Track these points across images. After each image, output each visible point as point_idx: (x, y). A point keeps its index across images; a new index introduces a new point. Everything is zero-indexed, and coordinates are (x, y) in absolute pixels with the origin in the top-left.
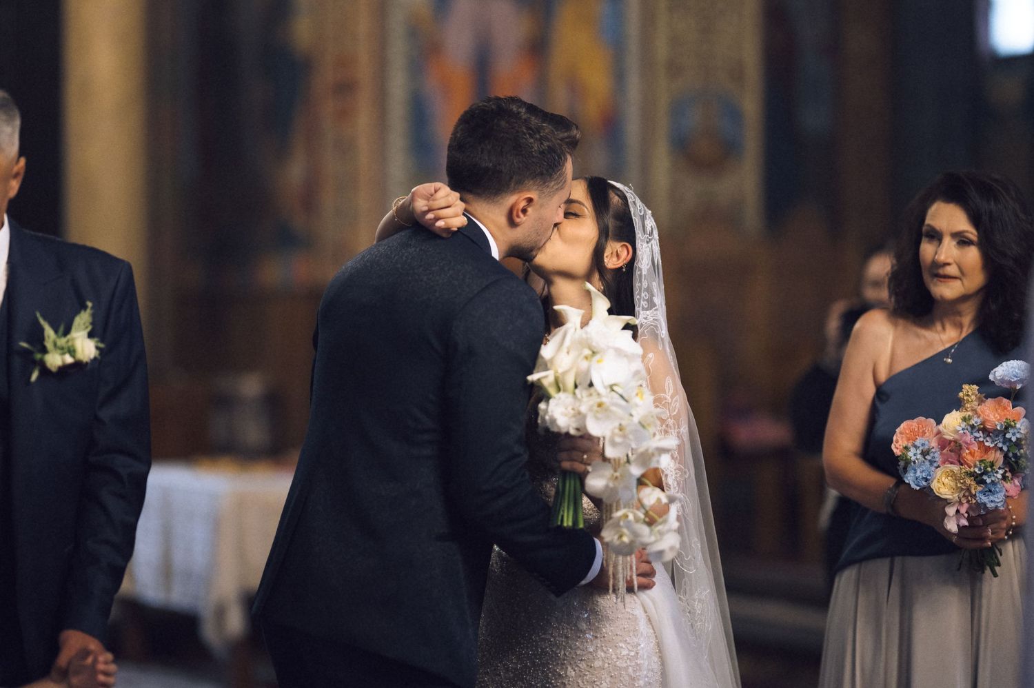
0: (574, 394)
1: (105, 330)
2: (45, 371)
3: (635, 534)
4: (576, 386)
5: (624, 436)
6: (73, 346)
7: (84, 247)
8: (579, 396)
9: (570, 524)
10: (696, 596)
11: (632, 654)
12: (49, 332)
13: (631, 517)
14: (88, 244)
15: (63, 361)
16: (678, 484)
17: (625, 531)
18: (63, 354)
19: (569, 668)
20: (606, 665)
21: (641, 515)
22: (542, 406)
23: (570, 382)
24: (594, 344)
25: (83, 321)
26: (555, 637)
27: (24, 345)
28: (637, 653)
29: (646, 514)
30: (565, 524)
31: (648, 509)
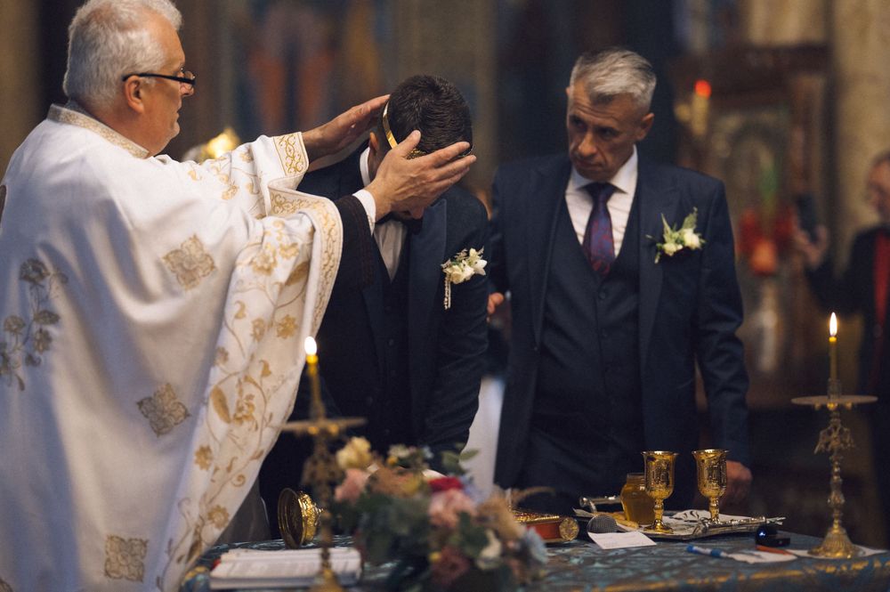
6: (683, 238)
15: (676, 248)
18: (677, 243)
25: (690, 221)
27: (649, 237)
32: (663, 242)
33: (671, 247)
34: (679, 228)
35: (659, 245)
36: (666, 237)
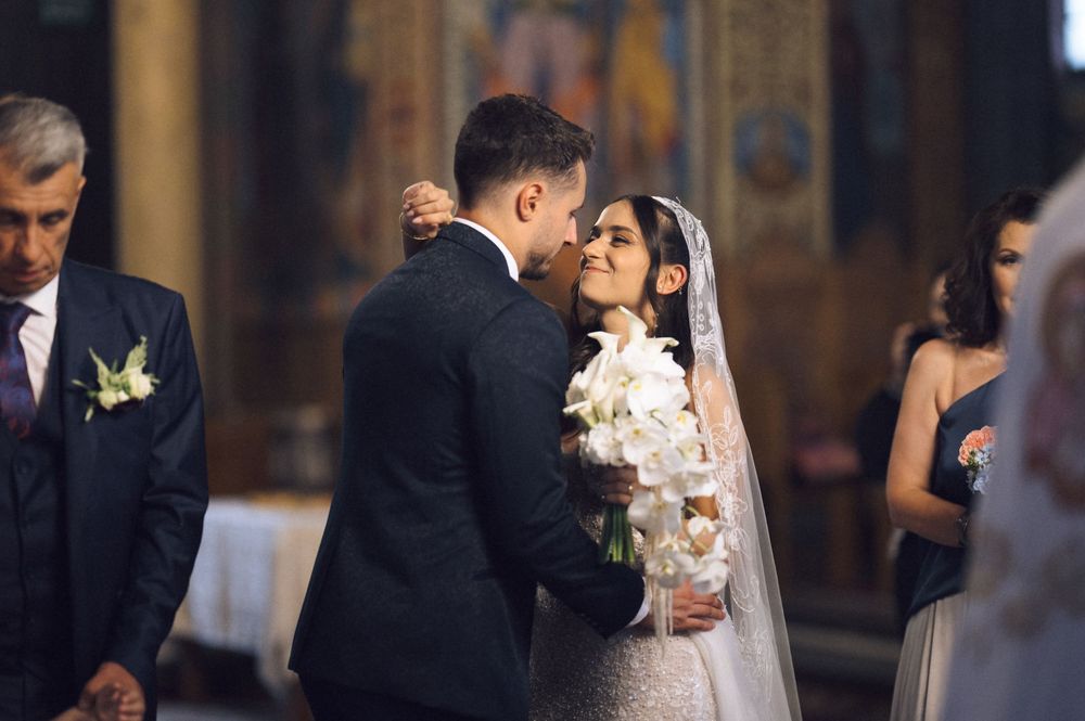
0: (613, 423)
1: (158, 364)
2: (99, 409)
3: (680, 565)
4: (615, 415)
5: (659, 462)
6: (127, 382)
7: (134, 279)
8: (618, 425)
9: (620, 558)
10: (755, 636)
11: (687, 694)
12: (102, 368)
13: (676, 547)
14: (139, 276)
15: (118, 399)
16: (736, 518)
17: (669, 562)
18: (119, 391)
19: (621, 708)
20: (660, 706)
21: (687, 545)
22: (582, 438)
23: (608, 410)
24: (629, 370)
25: (137, 355)
26: (605, 676)
27: (77, 382)
28: (692, 694)
29: (693, 544)
30: (615, 559)
31: (694, 538)
32: (98, 388)
33: (109, 398)
34: (121, 368)
35: (92, 394)
36: (102, 382)
